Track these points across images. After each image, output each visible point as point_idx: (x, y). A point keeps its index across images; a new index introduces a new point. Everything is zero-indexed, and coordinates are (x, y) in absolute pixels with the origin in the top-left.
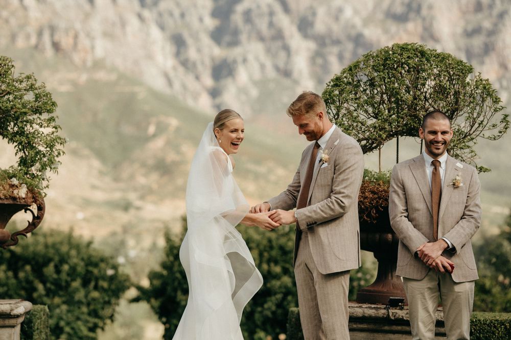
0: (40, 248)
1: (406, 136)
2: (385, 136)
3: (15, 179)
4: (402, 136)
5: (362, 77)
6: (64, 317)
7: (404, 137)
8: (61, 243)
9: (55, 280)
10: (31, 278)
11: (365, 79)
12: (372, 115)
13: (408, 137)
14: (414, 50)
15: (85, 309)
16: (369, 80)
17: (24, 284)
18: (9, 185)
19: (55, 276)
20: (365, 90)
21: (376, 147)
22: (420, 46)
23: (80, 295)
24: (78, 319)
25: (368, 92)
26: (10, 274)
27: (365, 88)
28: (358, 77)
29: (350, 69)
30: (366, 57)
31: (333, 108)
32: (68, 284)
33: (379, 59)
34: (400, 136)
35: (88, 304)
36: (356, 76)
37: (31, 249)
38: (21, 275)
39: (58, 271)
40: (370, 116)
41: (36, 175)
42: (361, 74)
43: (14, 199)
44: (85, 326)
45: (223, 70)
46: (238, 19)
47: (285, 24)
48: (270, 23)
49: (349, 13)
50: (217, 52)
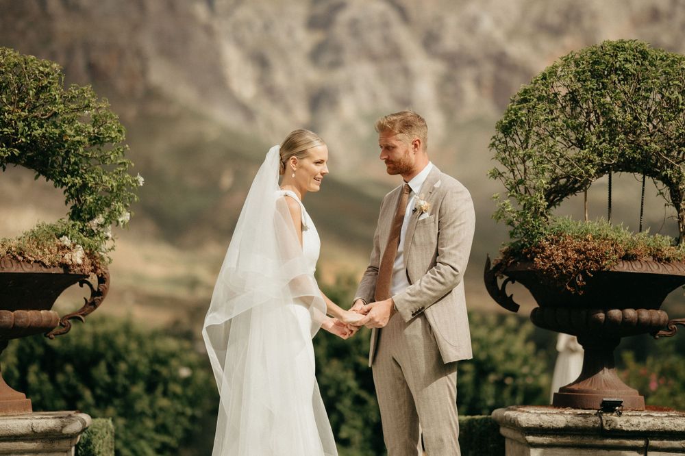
0: (87, 341)
1: (622, 171)
2: (594, 171)
3: (66, 237)
4: (616, 172)
5: (560, 89)
6: (121, 435)
7: (619, 173)
8: (116, 333)
9: (108, 384)
10: (74, 381)
11: (563, 91)
12: (574, 142)
13: (624, 173)
14: (633, 50)
15: (150, 423)
16: (570, 93)
17: (65, 391)
18: (57, 246)
19: (107, 379)
20: (564, 107)
21: (580, 188)
22: (641, 44)
23: (143, 404)
24: (141, 437)
25: (568, 109)
26: (45, 377)
27: (564, 104)
28: (555, 88)
29: (544, 78)
30: (565, 60)
31: (519, 133)
32: (126, 389)
33: (585, 62)
34: (613, 172)
35: (154, 417)
36: (552, 87)
37: (74, 341)
38: (60, 378)
39: (112, 371)
40: (570, 144)
41: (96, 232)
42: (559, 84)
43: (65, 266)
44: (151, 446)
45: (320, 100)
46: (340, 31)
47: (405, 38)
48: (387, 40)
49: (487, 24)
50: (314, 76)
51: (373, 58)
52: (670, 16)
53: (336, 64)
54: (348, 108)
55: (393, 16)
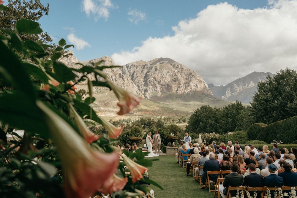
45: (146, 91)
46: (148, 82)
47: (156, 82)
48: (153, 83)
49: (166, 80)
50: (145, 87)
51: (152, 85)
52: (189, 79)
53: (148, 86)
54: (149, 91)
55: (154, 80)
